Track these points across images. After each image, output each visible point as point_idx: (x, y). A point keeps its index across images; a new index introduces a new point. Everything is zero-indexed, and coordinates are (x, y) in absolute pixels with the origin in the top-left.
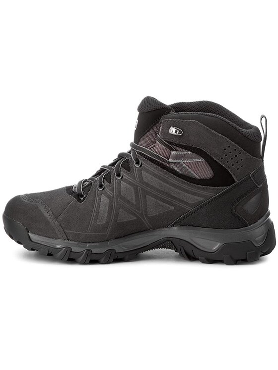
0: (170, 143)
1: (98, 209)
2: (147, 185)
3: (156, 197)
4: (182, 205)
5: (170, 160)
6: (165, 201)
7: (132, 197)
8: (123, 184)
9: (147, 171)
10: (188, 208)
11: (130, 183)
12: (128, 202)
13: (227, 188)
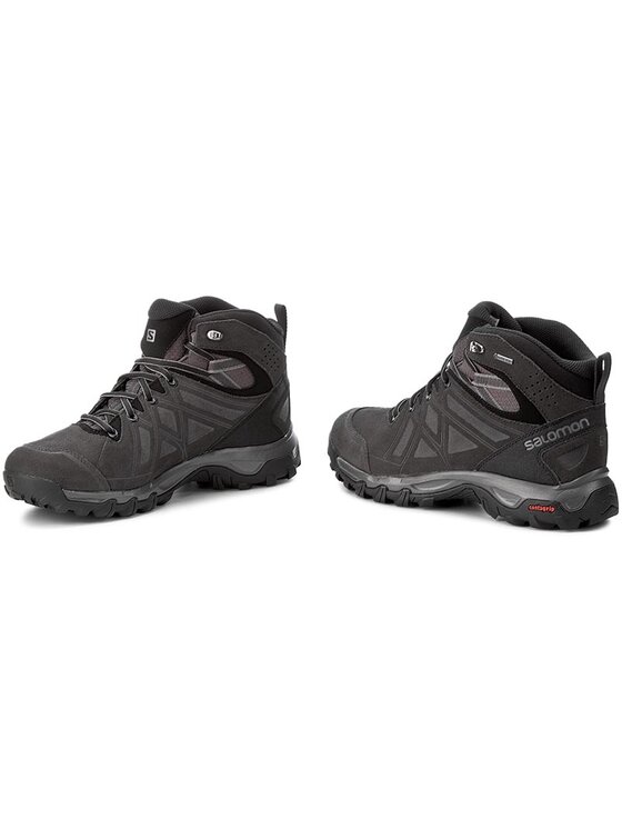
0: (209, 351)
1: (139, 445)
2: (189, 406)
3: (196, 419)
4: (222, 424)
5: (211, 372)
6: (205, 422)
7: (173, 424)
8: (161, 410)
9: (186, 389)
10: (229, 426)
11: (169, 408)
12: (169, 430)
13: (267, 395)
